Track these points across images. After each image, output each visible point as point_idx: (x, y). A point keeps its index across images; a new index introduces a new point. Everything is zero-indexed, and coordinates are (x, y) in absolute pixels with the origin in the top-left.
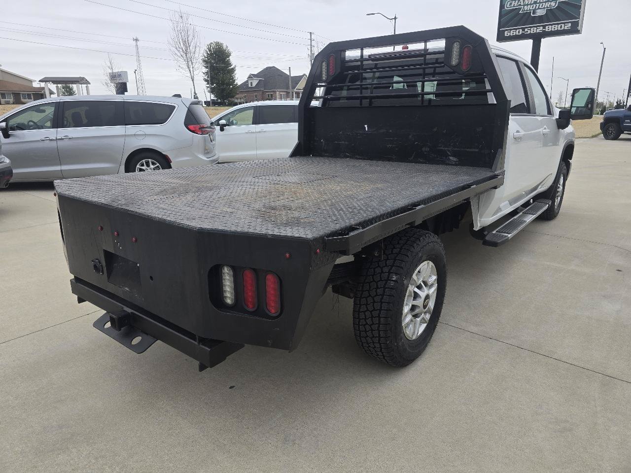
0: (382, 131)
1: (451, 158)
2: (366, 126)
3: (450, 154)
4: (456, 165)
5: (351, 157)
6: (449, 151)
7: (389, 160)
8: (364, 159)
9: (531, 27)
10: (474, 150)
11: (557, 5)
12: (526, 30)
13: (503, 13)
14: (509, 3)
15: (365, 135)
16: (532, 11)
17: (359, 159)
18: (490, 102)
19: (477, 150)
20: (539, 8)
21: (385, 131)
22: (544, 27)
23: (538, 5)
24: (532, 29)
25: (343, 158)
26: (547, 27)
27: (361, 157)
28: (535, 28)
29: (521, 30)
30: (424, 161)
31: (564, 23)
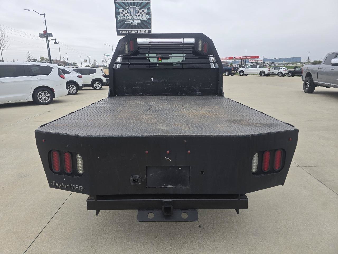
0: (161, 81)
1: (198, 92)
2: (152, 79)
3: (197, 90)
4: (200, 95)
5: (144, 95)
6: (197, 89)
7: (167, 95)
8: (152, 96)
9: (132, 30)
10: (208, 88)
11: (141, 22)
12: (130, 31)
13: (118, 22)
14: (120, 17)
15: (152, 84)
16: (131, 23)
17: (149, 96)
18: (212, 67)
19: (209, 88)
20: (133, 22)
21: (163, 81)
22: (137, 31)
23: (133, 20)
24: (132, 31)
25: (139, 96)
26: (138, 31)
27: (149, 95)
28: (134, 31)
29: (127, 31)
30: (185, 94)
31: (145, 30)
